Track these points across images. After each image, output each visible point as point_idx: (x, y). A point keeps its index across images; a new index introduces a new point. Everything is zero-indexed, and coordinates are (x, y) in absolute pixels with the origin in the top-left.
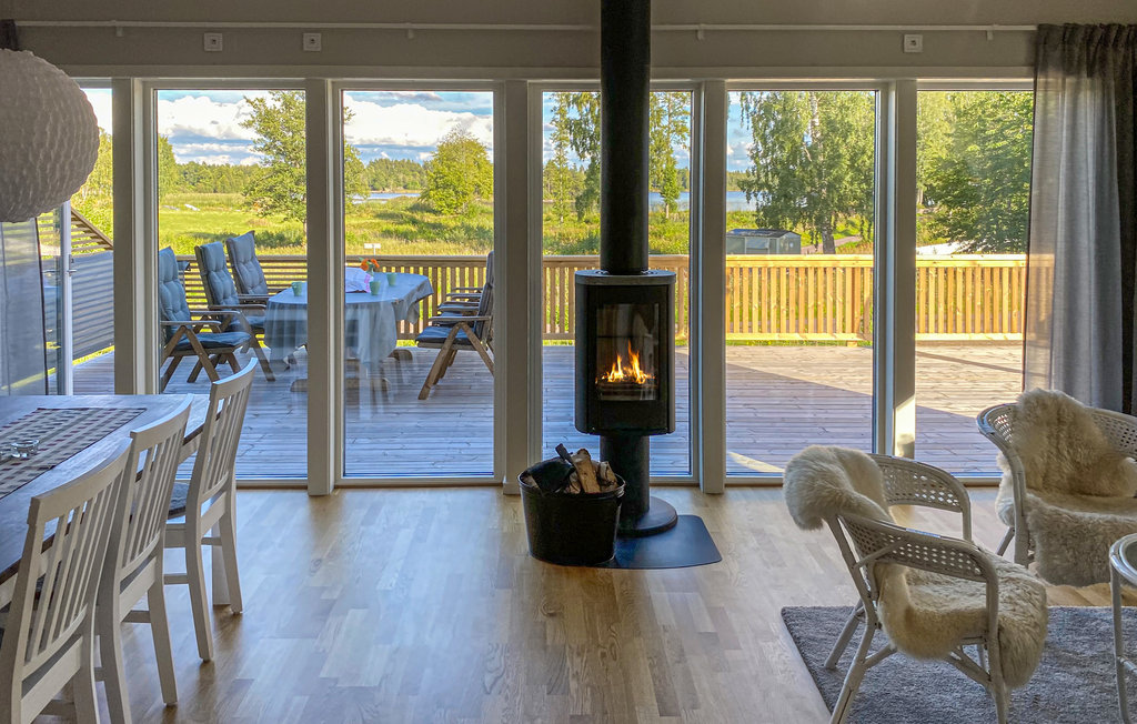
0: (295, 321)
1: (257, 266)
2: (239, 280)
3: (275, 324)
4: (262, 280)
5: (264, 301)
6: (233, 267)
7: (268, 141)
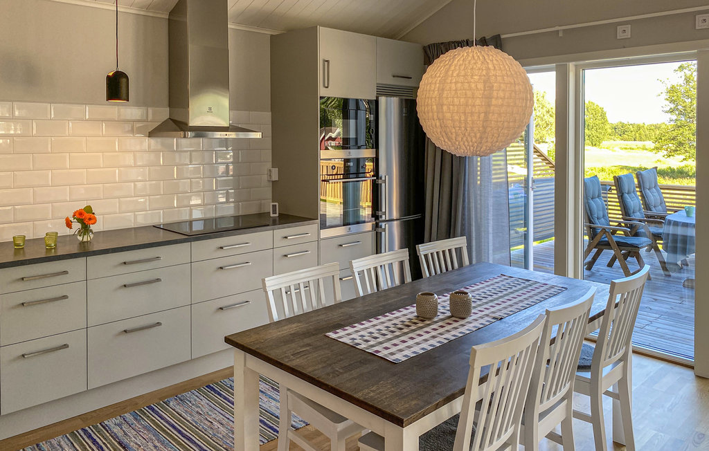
0: (686, 236)
1: (658, 191)
2: (645, 200)
3: (670, 237)
4: (662, 202)
5: (663, 218)
6: (641, 192)
7: (672, 106)
